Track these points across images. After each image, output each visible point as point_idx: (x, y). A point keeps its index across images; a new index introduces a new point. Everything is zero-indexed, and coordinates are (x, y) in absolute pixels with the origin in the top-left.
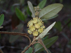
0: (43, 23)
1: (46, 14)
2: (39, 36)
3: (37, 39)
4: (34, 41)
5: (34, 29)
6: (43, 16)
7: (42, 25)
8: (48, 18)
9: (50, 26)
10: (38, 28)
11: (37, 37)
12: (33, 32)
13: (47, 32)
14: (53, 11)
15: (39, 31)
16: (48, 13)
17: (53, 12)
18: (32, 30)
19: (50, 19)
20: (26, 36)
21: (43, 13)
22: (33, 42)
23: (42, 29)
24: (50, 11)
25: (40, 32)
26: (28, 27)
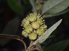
0: (44, 20)
1: (52, 8)
2: (37, 40)
3: (35, 43)
4: (31, 47)
5: (31, 30)
6: (48, 11)
7: (43, 24)
8: (55, 13)
9: (54, 25)
10: (36, 28)
11: (35, 40)
12: (29, 34)
13: (50, 34)
14: (62, 3)
15: (37, 32)
16: (55, 6)
17: (63, 5)
18: (28, 31)
19: (58, 15)
20: (19, 40)
21: (48, 7)
22: (29, 48)
23: (43, 30)
24: (58, 3)
25: (39, 35)
26: (23, 27)
